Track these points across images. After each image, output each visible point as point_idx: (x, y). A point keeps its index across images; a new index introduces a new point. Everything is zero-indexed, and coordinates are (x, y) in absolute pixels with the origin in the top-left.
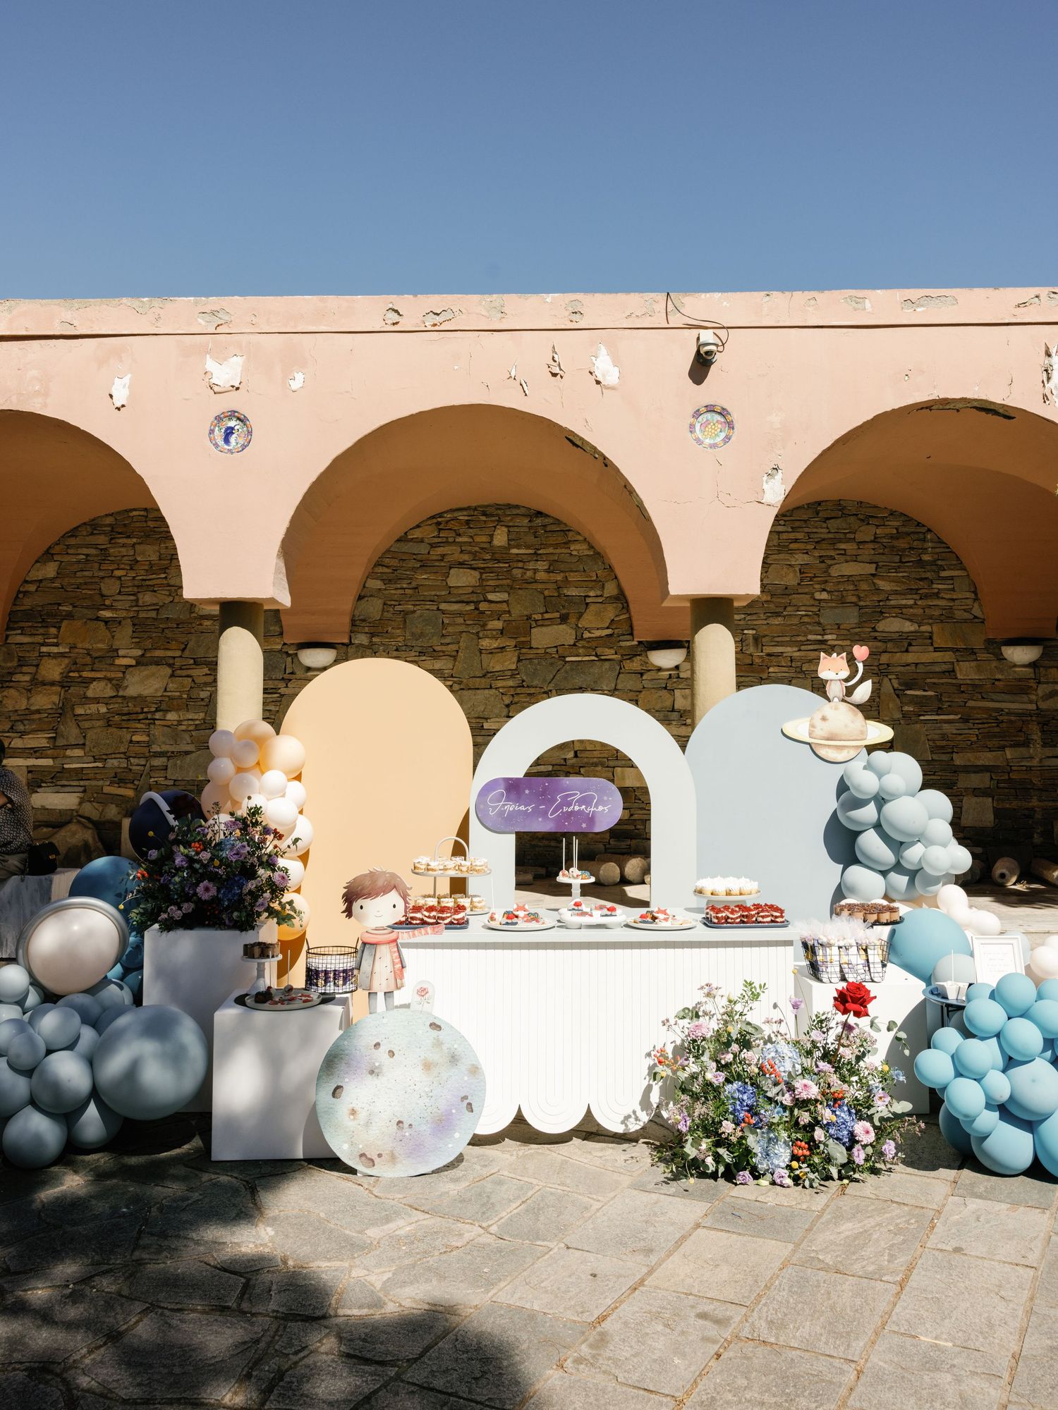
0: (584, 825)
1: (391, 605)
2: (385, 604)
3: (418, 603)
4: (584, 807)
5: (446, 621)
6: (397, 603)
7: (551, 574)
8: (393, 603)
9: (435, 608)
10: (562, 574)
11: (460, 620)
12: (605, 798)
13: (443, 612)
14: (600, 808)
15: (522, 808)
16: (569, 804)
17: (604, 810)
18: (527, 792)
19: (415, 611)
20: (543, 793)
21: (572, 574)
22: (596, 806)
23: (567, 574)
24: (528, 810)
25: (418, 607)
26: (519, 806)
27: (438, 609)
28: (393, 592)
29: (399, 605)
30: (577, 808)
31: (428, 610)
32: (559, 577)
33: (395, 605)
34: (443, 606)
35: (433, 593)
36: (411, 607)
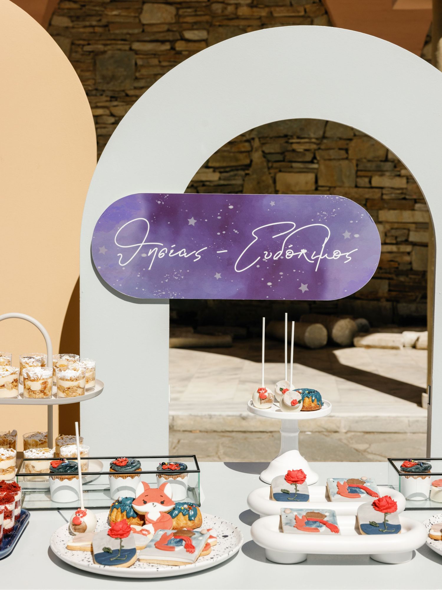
0: (304, 288)
1: (79, 45)
2: (73, 44)
3: (109, 42)
4: (304, 251)
5: (140, 62)
6: (85, 43)
7: (255, 9)
8: (81, 42)
9: (127, 47)
10: (267, 10)
11: (155, 61)
12: (347, 235)
13: (136, 52)
14: (337, 254)
15: (183, 253)
16: (275, 247)
17: (343, 258)
18: (192, 221)
19: (104, 52)
20: (224, 225)
21: (278, 9)
22: (329, 250)
23: (272, 9)
24: (194, 257)
25: (109, 47)
26: (176, 250)
27: (131, 49)
28: (82, 30)
29: (89, 44)
30: (290, 254)
31: (120, 50)
32: (264, 13)
33: (83, 45)
34: (136, 46)
35: (125, 31)
36: (100, 47)
